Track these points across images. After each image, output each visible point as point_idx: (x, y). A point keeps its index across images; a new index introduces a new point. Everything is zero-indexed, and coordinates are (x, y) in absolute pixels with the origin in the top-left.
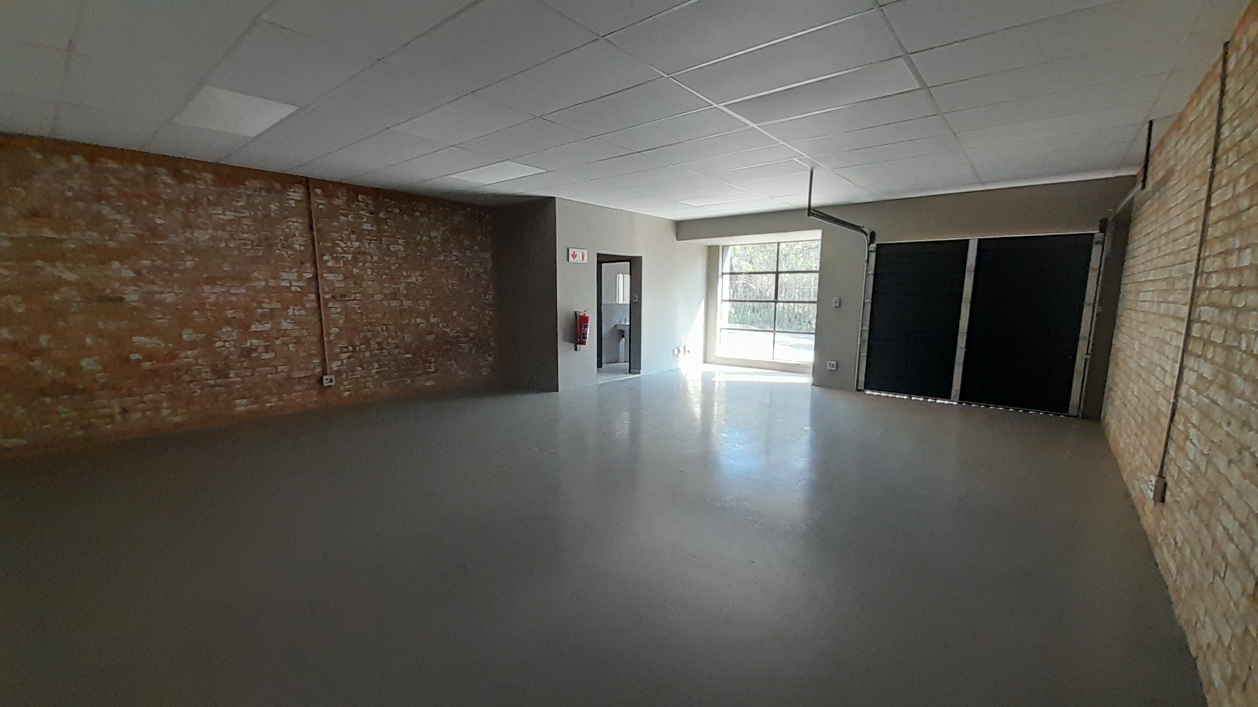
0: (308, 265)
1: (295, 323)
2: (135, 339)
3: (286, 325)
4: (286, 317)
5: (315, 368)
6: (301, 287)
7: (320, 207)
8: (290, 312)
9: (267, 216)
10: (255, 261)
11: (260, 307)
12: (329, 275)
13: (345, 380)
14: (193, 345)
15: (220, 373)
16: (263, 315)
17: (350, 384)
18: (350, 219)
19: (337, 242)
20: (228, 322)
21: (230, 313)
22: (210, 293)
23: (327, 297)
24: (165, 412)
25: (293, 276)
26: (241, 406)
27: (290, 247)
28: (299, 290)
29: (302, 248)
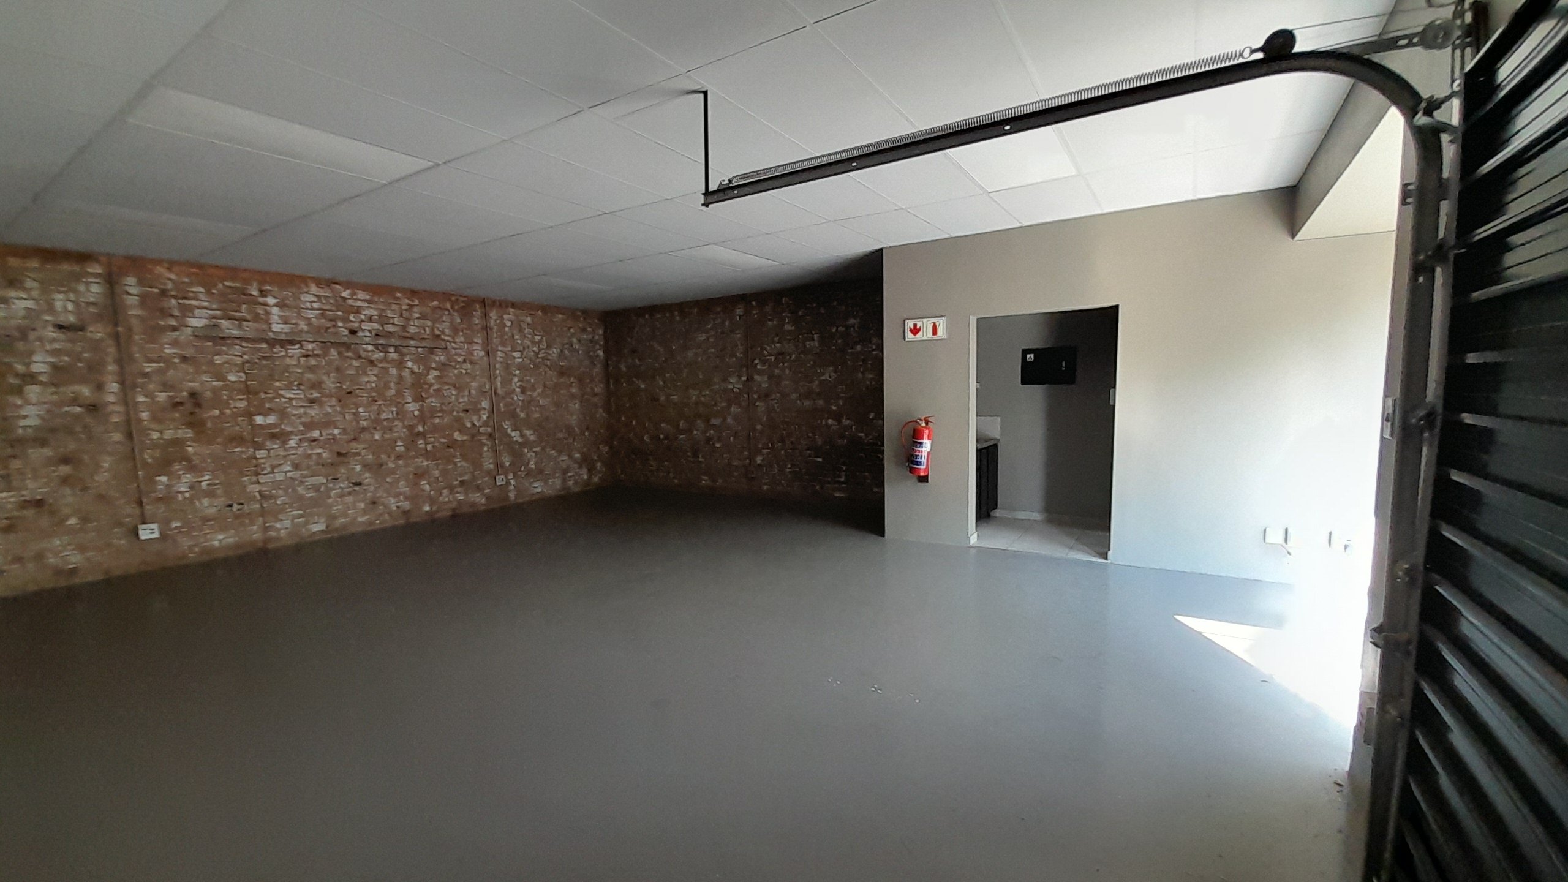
0: (745, 369)
1: (735, 419)
2: (662, 425)
3: (729, 420)
4: (730, 414)
5: (745, 459)
7: (755, 317)
8: (732, 409)
9: (723, 332)
10: (715, 369)
11: (716, 405)
12: (758, 377)
14: (683, 432)
16: (717, 412)
17: (769, 479)
18: (775, 323)
19: (765, 346)
20: (700, 417)
21: (701, 410)
23: (756, 396)
24: (672, 475)
25: (734, 379)
27: (734, 355)
28: (738, 391)
29: (741, 355)
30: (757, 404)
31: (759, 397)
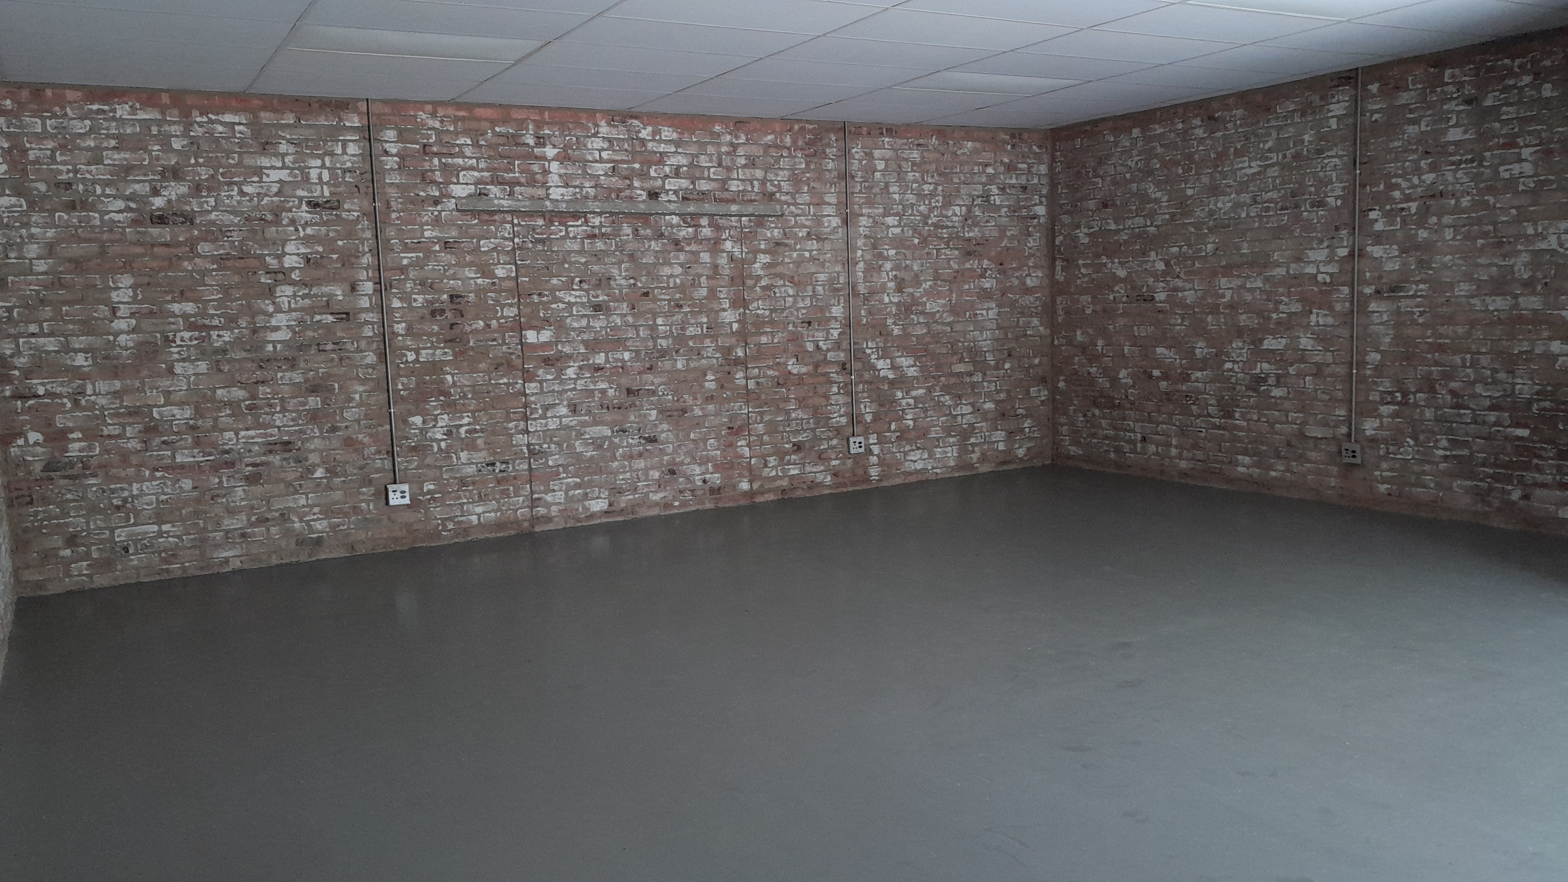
0: (1343, 233)
1: (1318, 339)
3: (1306, 342)
4: (1307, 329)
5: (1336, 426)
6: (1331, 275)
7: (1376, 116)
8: (1313, 318)
9: (1298, 156)
10: (1279, 232)
11: (1276, 310)
12: (1376, 248)
13: (1385, 457)
14: (1203, 364)
15: (1226, 410)
16: (1279, 323)
17: (1391, 470)
18: (1423, 128)
19: (1395, 180)
20: (1240, 333)
21: (1243, 319)
22: (1227, 288)
23: (1368, 290)
25: (1320, 255)
26: (1244, 466)
27: (1321, 204)
28: (1328, 279)
29: (1338, 202)
30: (1373, 306)
31: (1378, 292)
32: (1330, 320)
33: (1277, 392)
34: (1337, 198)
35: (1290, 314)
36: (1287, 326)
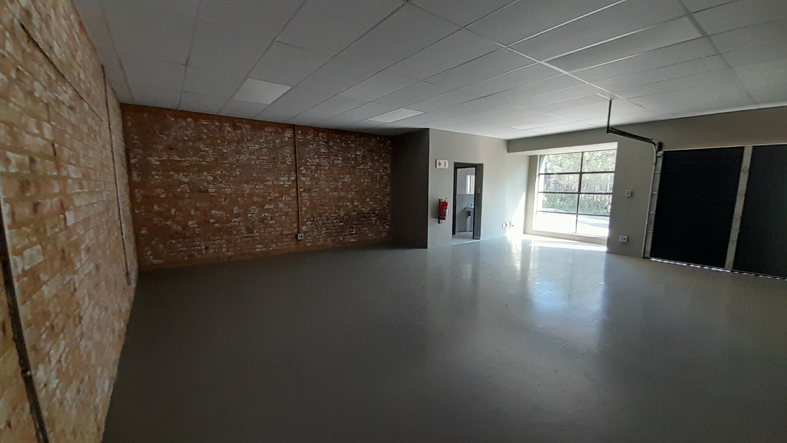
0: (293, 173)
1: (286, 204)
2: (213, 212)
3: (281, 205)
4: (281, 201)
5: (294, 229)
6: (289, 185)
7: (300, 140)
8: (284, 198)
9: (274, 146)
10: (268, 170)
11: (269, 195)
12: (303, 178)
13: (309, 236)
14: (238, 216)
15: (250, 231)
16: (271, 200)
17: (311, 239)
18: (314, 147)
19: (307, 160)
20: (254, 204)
21: (255, 199)
22: (247, 188)
23: (302, 190)
24: (224, 250)
26: (259, 248)
27: (284, 163)
28: (288, 186)
29: (290, 163)
30: (303, 195)
31: (305, 190)
32: (290, 199)
33: (271, 222)
34: (290, 162)
35: (275, 197)
36: (274, 200)
